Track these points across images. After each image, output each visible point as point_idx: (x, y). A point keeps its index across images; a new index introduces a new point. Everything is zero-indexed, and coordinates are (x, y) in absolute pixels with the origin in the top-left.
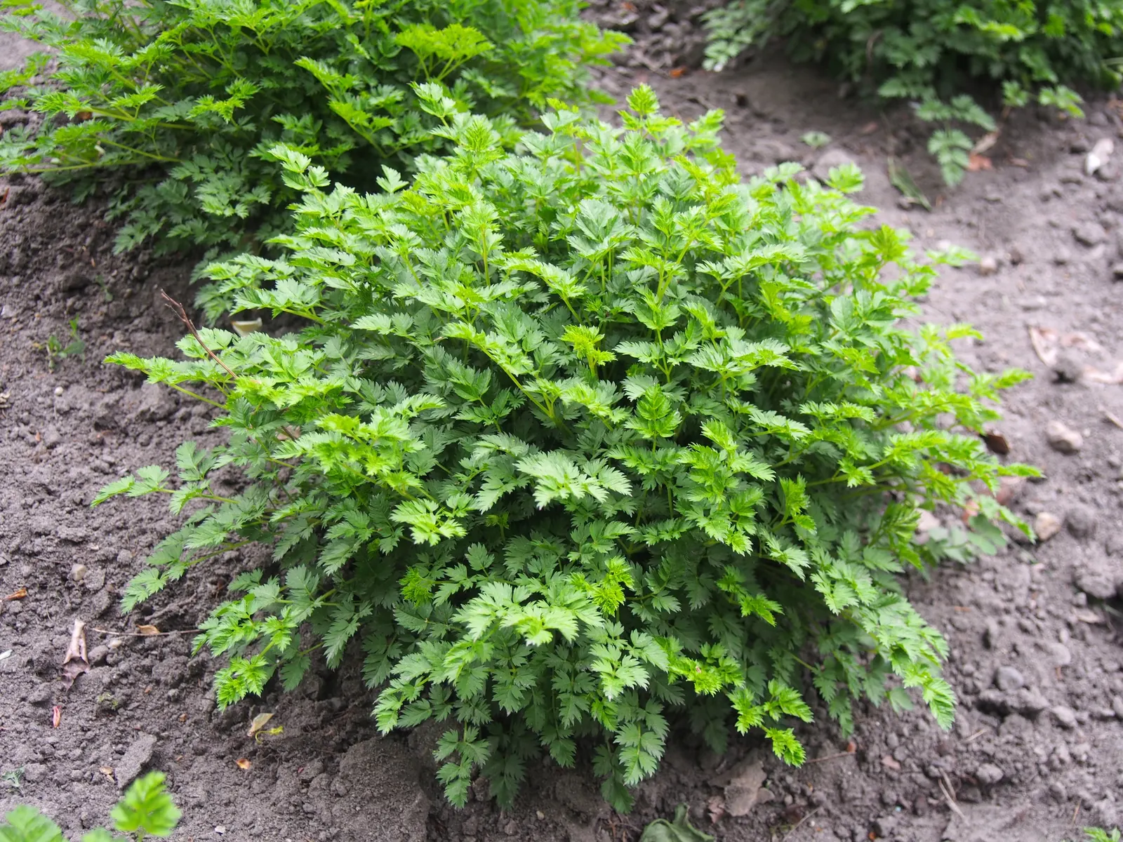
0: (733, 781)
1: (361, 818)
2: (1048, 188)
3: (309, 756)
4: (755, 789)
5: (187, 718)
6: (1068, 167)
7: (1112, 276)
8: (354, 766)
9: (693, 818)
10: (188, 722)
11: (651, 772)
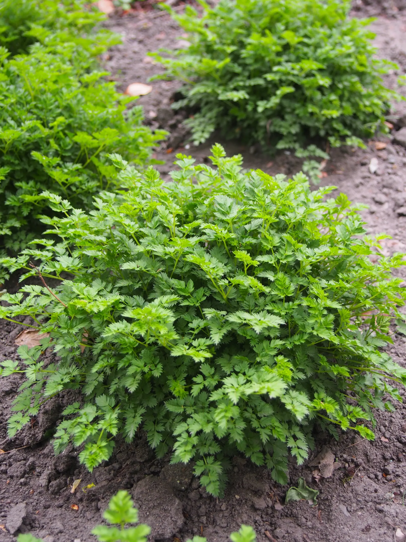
0: (321, 461)
2: (358, 181)
4: (332, 463)
5: (34, 492)
6: (362, 172)
7: (397, 215)
8: (142, 493)
9: (308, 483)
10: (35, 493)
11: (307, 457)
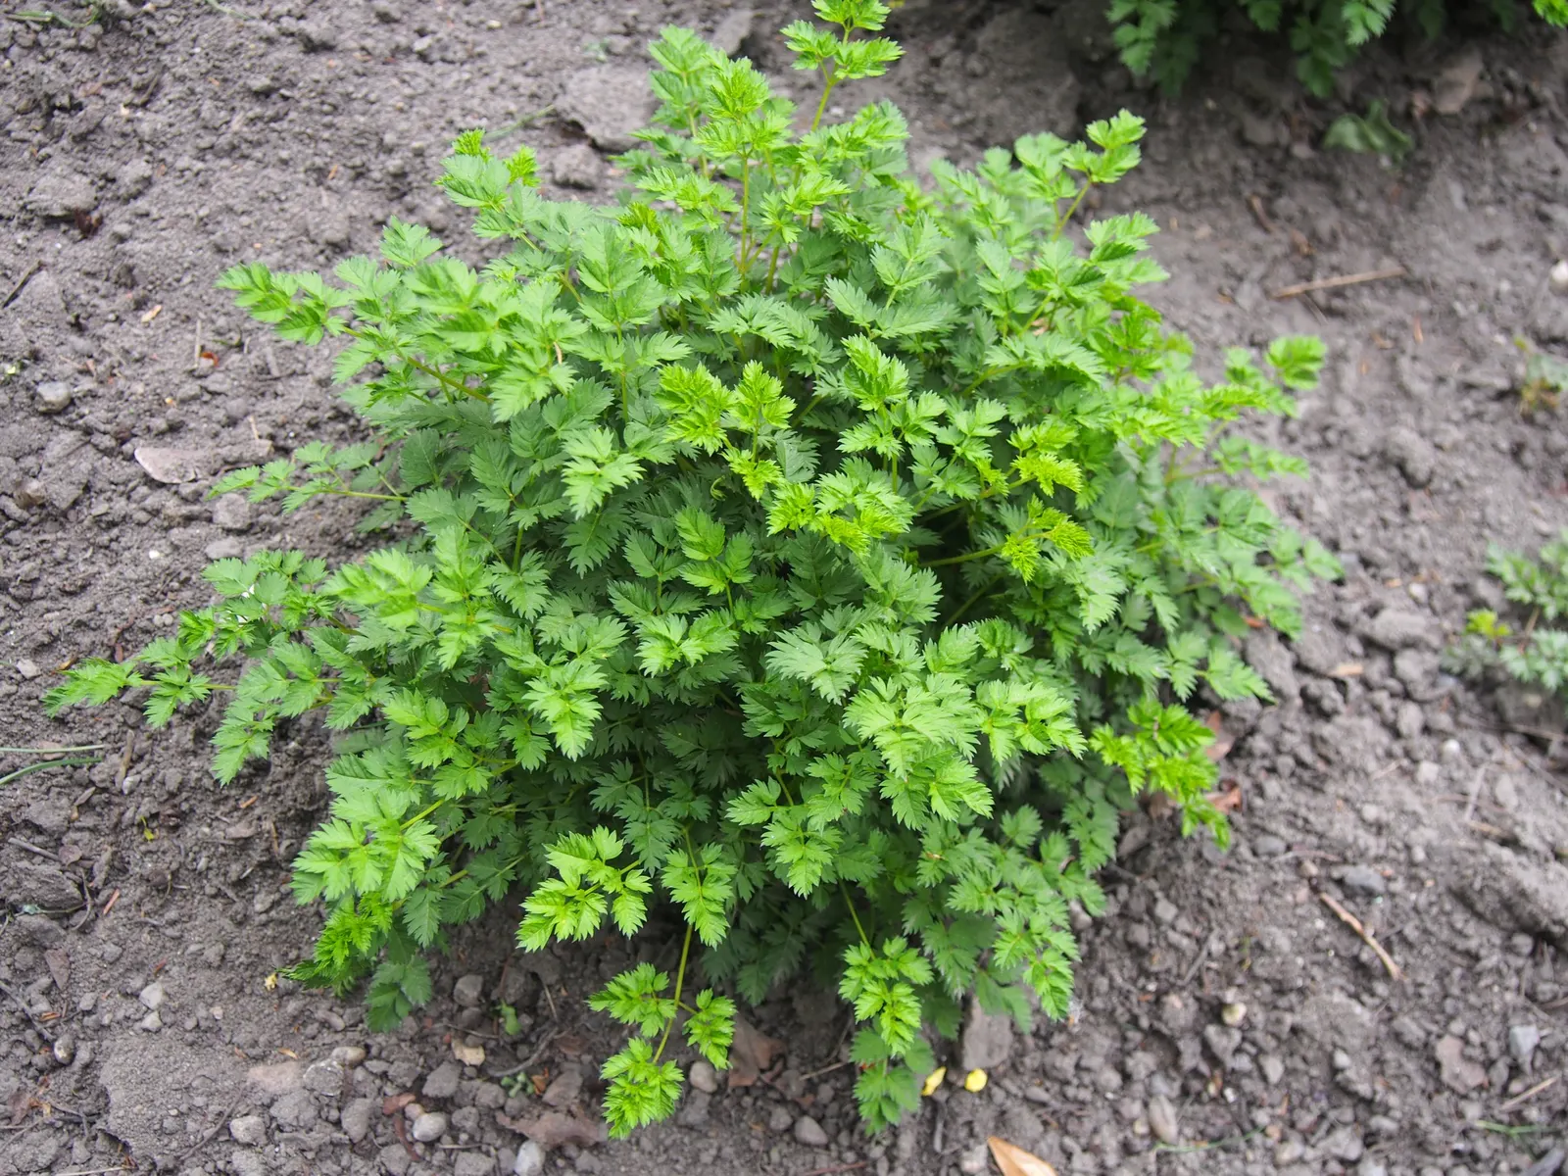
0: (1444, 72)
1: (1002, 102)
3: (940, 31)
4: (1469, 83)
9: (1392, 115)
11: (1378, 30)
